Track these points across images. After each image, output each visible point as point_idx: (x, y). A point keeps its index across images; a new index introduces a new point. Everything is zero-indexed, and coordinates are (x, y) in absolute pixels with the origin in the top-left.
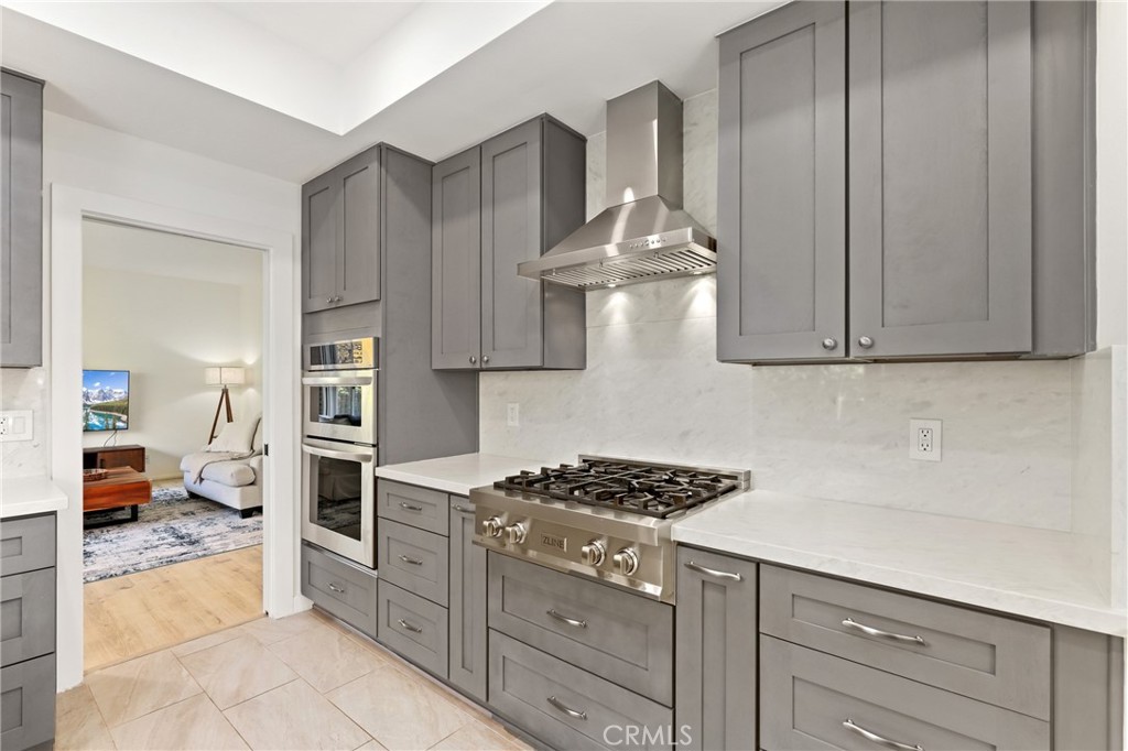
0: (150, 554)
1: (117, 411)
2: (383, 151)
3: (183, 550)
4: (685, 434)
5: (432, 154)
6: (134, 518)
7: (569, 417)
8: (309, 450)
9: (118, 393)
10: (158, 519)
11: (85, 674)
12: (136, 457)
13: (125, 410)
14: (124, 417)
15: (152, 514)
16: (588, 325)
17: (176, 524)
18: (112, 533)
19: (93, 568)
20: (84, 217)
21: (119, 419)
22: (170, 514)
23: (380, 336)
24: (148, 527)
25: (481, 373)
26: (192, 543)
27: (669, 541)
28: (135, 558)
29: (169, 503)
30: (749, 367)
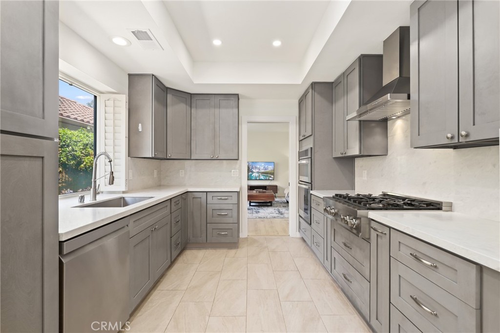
0: (271, 215)
1: (270, 174)
2: (314, 85)
3: (278, 215)
4: (424, 183)
5: (331, 79)
6: (271, 206)
7: (382, 176)
8: (299, 185)
9: (270, 168)
10: (276, 207)
11: (248, 236)
12: (275, 188)
13: (273, 174)
14: (272, 176)
15: (276, 205)
16: (388, 136)
17: (280, 209)
18: (265, 208)
19: (258, 215)
20: (248, 123)
21: (270, 177)
22: (280, 206)
23: (312, 146)
24: (274, 208)
25: (356, 159)
26: (281, 214)
27: (367, 217)
28: (267, 215)
29: (281, 203)
30: (451, 150)
